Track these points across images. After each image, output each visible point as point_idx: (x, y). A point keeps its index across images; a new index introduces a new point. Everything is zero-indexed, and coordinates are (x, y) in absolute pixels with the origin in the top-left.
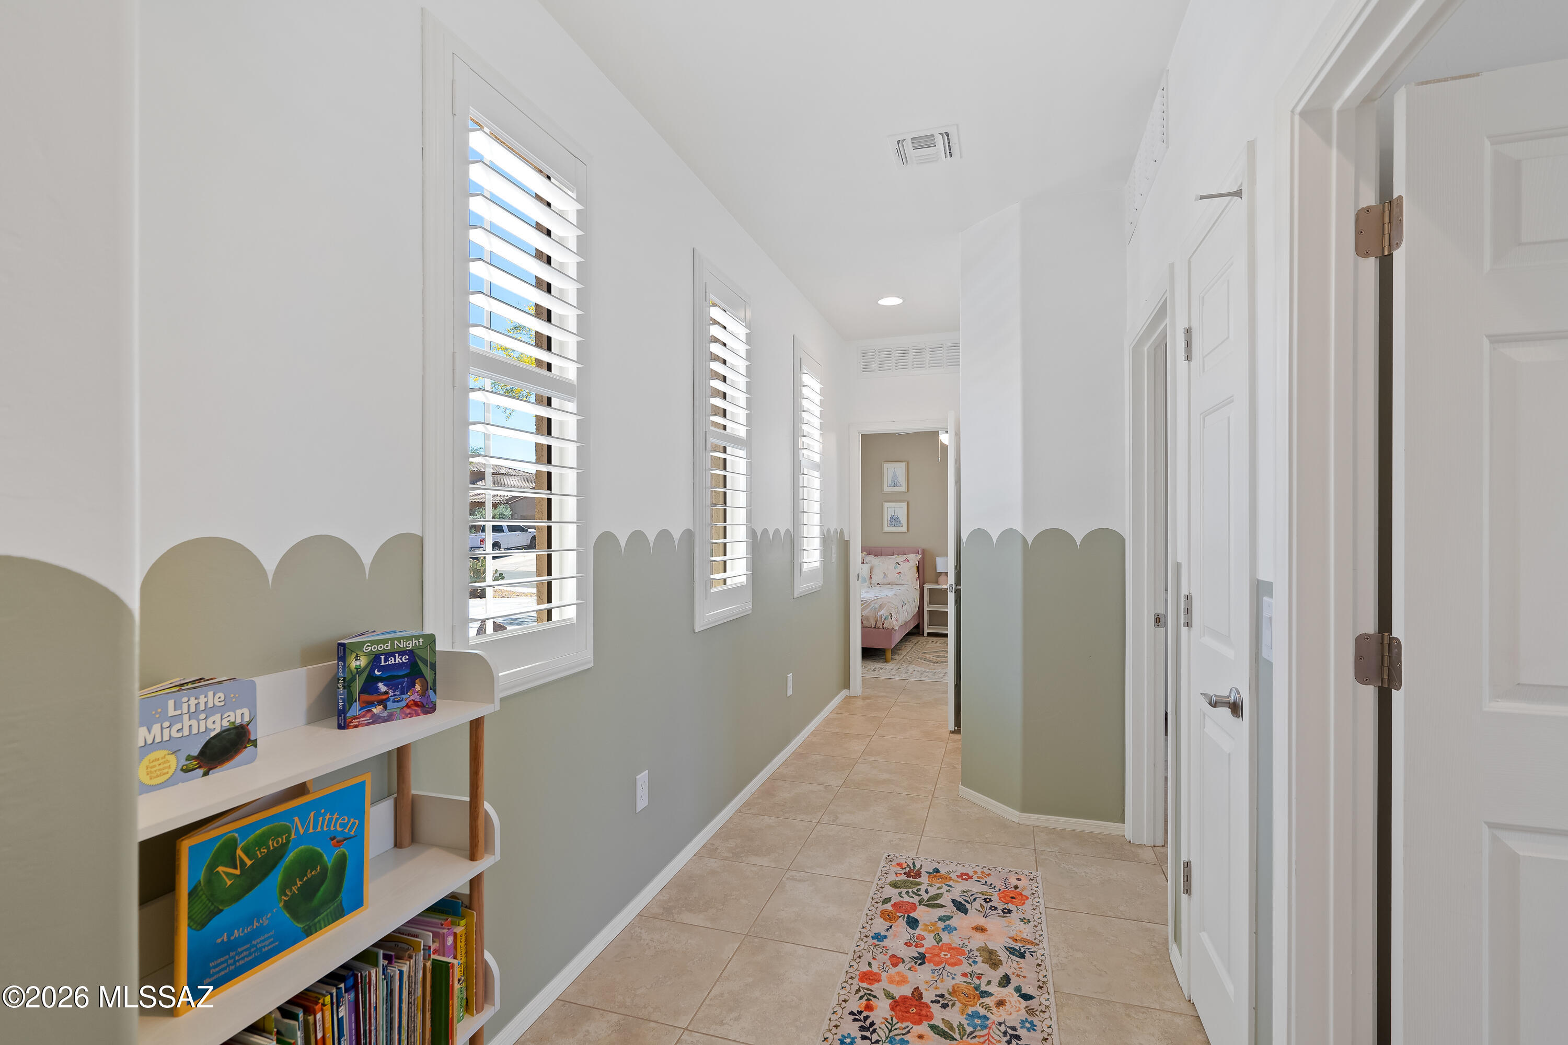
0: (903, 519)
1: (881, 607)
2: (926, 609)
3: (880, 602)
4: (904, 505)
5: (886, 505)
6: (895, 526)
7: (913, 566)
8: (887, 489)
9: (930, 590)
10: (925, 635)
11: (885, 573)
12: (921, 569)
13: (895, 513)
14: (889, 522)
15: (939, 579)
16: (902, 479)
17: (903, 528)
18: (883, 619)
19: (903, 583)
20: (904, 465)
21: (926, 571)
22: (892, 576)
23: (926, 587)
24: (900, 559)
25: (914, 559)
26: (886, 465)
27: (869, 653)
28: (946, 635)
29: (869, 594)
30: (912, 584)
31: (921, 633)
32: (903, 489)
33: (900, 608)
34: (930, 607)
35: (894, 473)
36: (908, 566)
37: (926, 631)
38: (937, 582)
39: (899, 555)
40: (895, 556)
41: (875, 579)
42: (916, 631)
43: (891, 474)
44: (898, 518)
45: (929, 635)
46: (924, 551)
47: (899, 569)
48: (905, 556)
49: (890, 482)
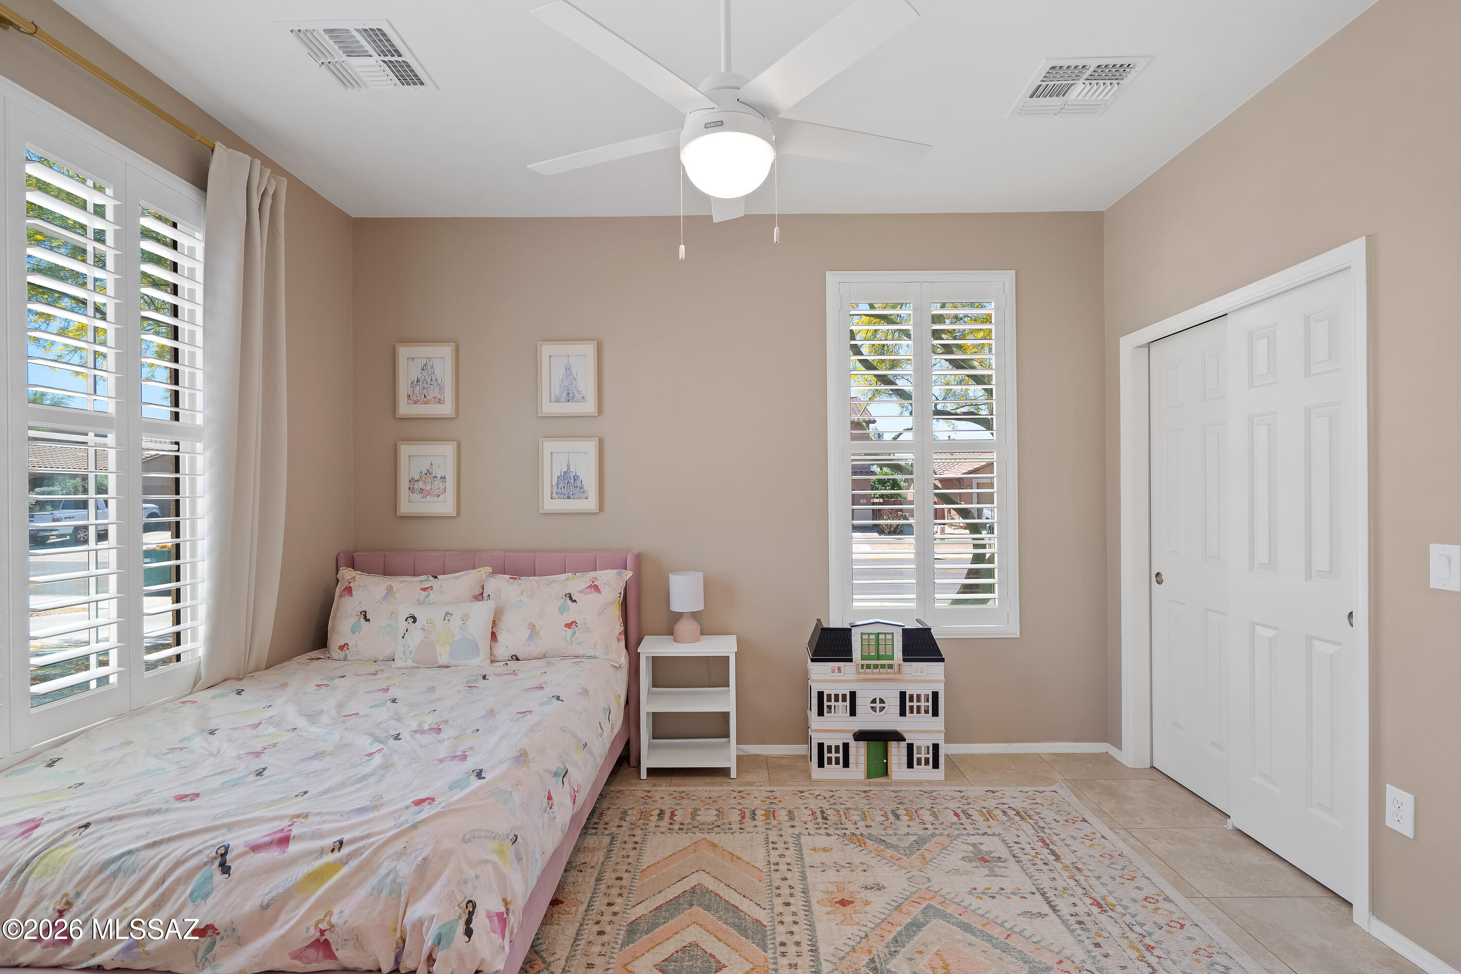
0: (589, 479)
2: (647, 707)
4: (590, 447)
5: (548, 446)
6: (569, 498)
7: (610, 601)
8: (548, 408)
9: (656, 661)
10: (644, 775)
11: (532, 627)
12: (631, 601)
13: (568, 466)
14: (555, 489)
15: (675, 627)
16: (587, 384)
17: (589, 502)
19: (580, 651)
20: (589, 349)
21: (642, 609)
22: (552, 635)
23: (645, 651)
24: (577, 583)
25: (614, 581)
26: (547, 350)
30: (606, 653)
32: (589, 407)
34: (655, 704)
35: (568, 369)
36: (596, 603)
37: (648, 761)
38: (675, 639)
39: (575, 571)
40: (563, 577)
41: (505, 647)
43: (558, 371)
44: (576, 478)
45: (652, 772)
46: (639, 559)
47: (573, 612)
48: (592, 574)
49: (556, 391)
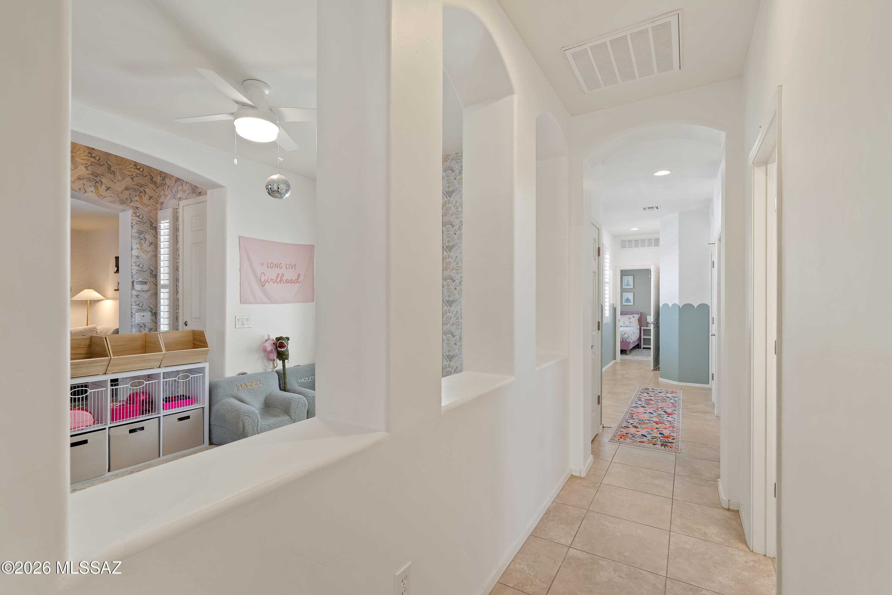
0: (632, 300)
1: (625, 334)
2: (642, 337)
3: (624, 332)
4: (632, 294)
5: (624, 294)
6: (628, 302)
7: (636, 319)
8: (624, 287)
9: (644, 330)
10: (642, 348)
11: (624, 322)
12: (640, 320)
13: (628, 297)
14: (626, 301)
15: (648, 325)
16: (631, 283)
17: (632, 304)
18: (626, 338)
19: (632, 326)
20: (632, 277)
21: (642, 321)
22: (627, 323)
23: (642, 328)
24: (631, 316)
25: (637, 316)
26: (624, 277)
27: (623, 352)
28: (650, 349)
29: (621, 329)
30: (636, 327)
31: (640, 347)
32: (632, 287)
33: (632, 334)
34: (644, 337)
35: (628, 280)
36: (634, 320)
37: (642, 346)
38: (647, 327)
40: (628, 315)
42: (638, 346)
43: (626, 281)
44: (629, 299)
45: (644, 348)
46: (641, 313)
47: (630, 320)
48: (633, 315)
49: (626, 284)
